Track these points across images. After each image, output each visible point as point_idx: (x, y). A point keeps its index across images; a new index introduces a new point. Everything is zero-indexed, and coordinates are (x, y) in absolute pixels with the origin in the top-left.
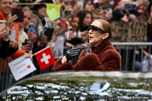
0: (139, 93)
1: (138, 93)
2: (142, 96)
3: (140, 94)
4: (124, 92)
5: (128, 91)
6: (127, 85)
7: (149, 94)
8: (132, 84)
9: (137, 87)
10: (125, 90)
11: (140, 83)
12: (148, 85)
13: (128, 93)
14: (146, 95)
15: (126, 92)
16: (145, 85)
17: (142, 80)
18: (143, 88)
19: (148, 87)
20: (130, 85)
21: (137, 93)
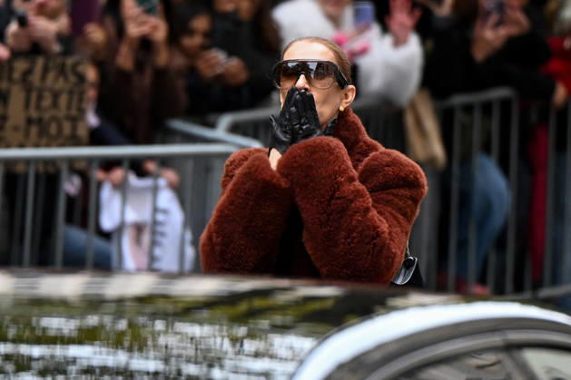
0: (85, 358)
1: (81, 358)
2: (98, 371)
3: (88, 366)
4: (23, 356)
5: (36, 351)
6: (33, 329)
7: (128, 364)
8: (55, 323)
9: (74, 334)
10: (25, 349)
11: (90, 317)
12: (122, 325)
13: (38, 359)
14: (113, 368)
15: (30, 359)
16: (108, 328)
17: (94, 303)
18: (100, 340)
19: (122, 333)
20: (44, 329)
21: (74, 361)
